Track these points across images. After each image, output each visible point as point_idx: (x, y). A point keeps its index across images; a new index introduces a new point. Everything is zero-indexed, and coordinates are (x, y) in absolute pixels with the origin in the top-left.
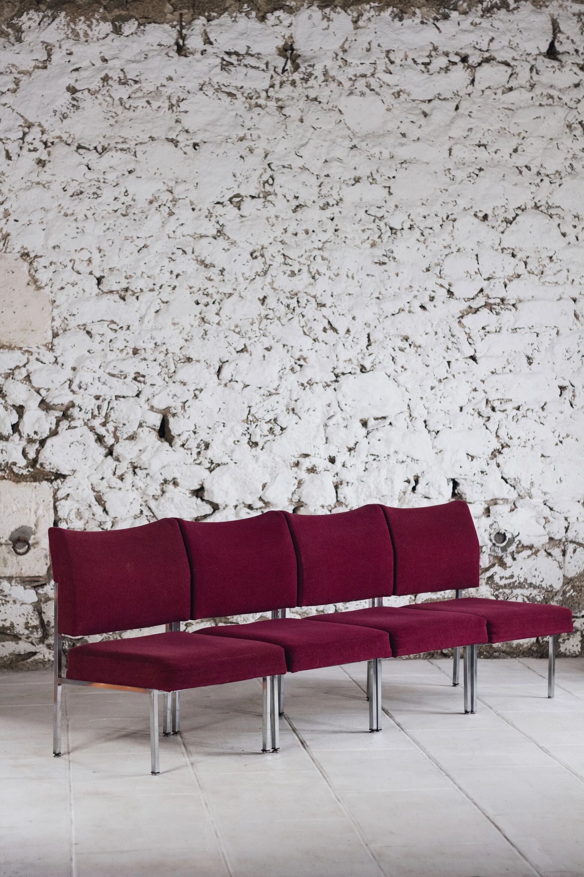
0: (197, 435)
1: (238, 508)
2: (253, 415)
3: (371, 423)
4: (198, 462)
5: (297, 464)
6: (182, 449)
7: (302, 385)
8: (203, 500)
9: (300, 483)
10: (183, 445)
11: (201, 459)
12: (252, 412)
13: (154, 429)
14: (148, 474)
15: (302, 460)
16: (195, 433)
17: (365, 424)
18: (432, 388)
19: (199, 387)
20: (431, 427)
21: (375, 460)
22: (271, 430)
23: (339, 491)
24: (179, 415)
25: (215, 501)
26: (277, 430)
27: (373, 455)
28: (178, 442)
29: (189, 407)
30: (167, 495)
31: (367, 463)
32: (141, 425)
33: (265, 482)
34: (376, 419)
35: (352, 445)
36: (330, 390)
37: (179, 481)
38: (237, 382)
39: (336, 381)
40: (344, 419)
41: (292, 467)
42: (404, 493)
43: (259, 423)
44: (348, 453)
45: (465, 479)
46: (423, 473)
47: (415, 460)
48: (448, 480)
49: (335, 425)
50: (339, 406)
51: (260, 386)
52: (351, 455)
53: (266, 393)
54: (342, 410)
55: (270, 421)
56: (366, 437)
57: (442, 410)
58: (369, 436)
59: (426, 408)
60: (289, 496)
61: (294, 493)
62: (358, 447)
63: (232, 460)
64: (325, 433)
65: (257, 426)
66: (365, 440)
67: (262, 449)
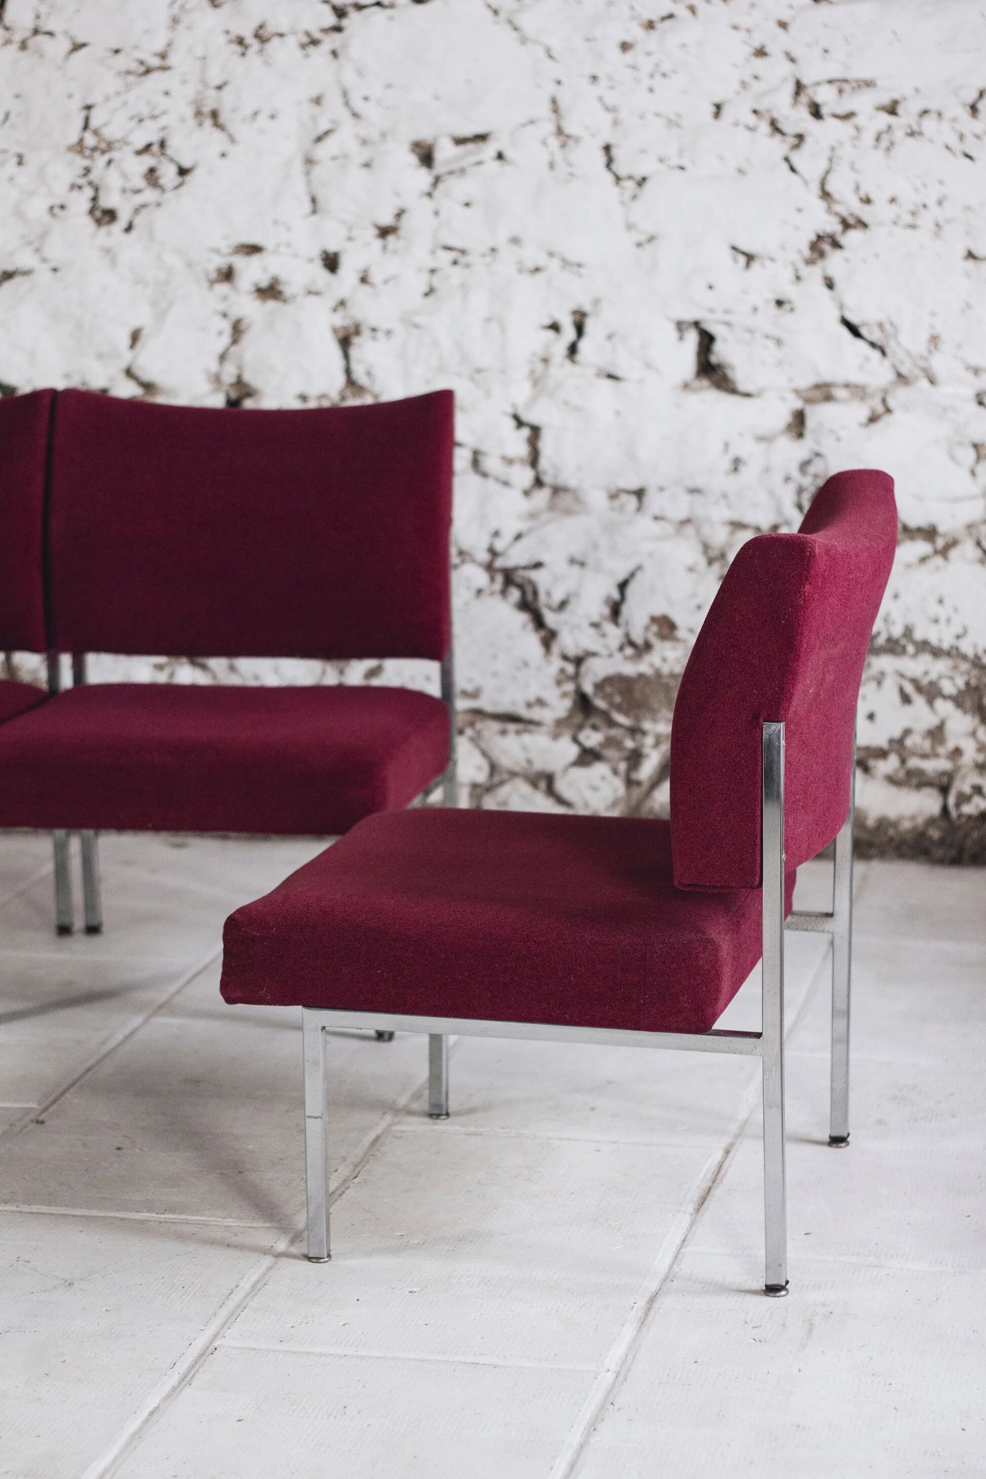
2: (96, 132)
3: (445, 152)
5: (227, 275)
7: (240, 41)
9: (237, 330)
12: (94, 123)
15: (240, 263)
17: (426, 157)
18: (625, 47)
20: (621, 168)
21: (455, 263)
22: (151, 175)
23: (354, 352)
26: (168, 174)
27: (449, 248)
31: (433, 271)
33: (135, 324)
34: (460, 141)
35: (387, 220)
36: (319, 55)
38: (50, 34)
39: (338, 29)
40: (364, 142)
41: (212, 283)
42: (545, 361)
43: (115, 155)
44: (379, 243)
45: (728, 324)
46: (596, 302)
47: (572, 266)
48: (681, 326)
49: (334, 158)
50: (347, 104)
51: (115, 47)
52: (384, 248)
53: (134, 66)
54: (355, 115)
55: (147, 148)
56: (429, 195)
57: (658, 115)
58: (437, 193)
59: (608, 109)
60: (213, 365)
61: (223, 358)
62: (406, 223)
63: (44, 260)
64: (309, 183)
65: (110, 162)
66: (426, 203)
67: (129, 228)
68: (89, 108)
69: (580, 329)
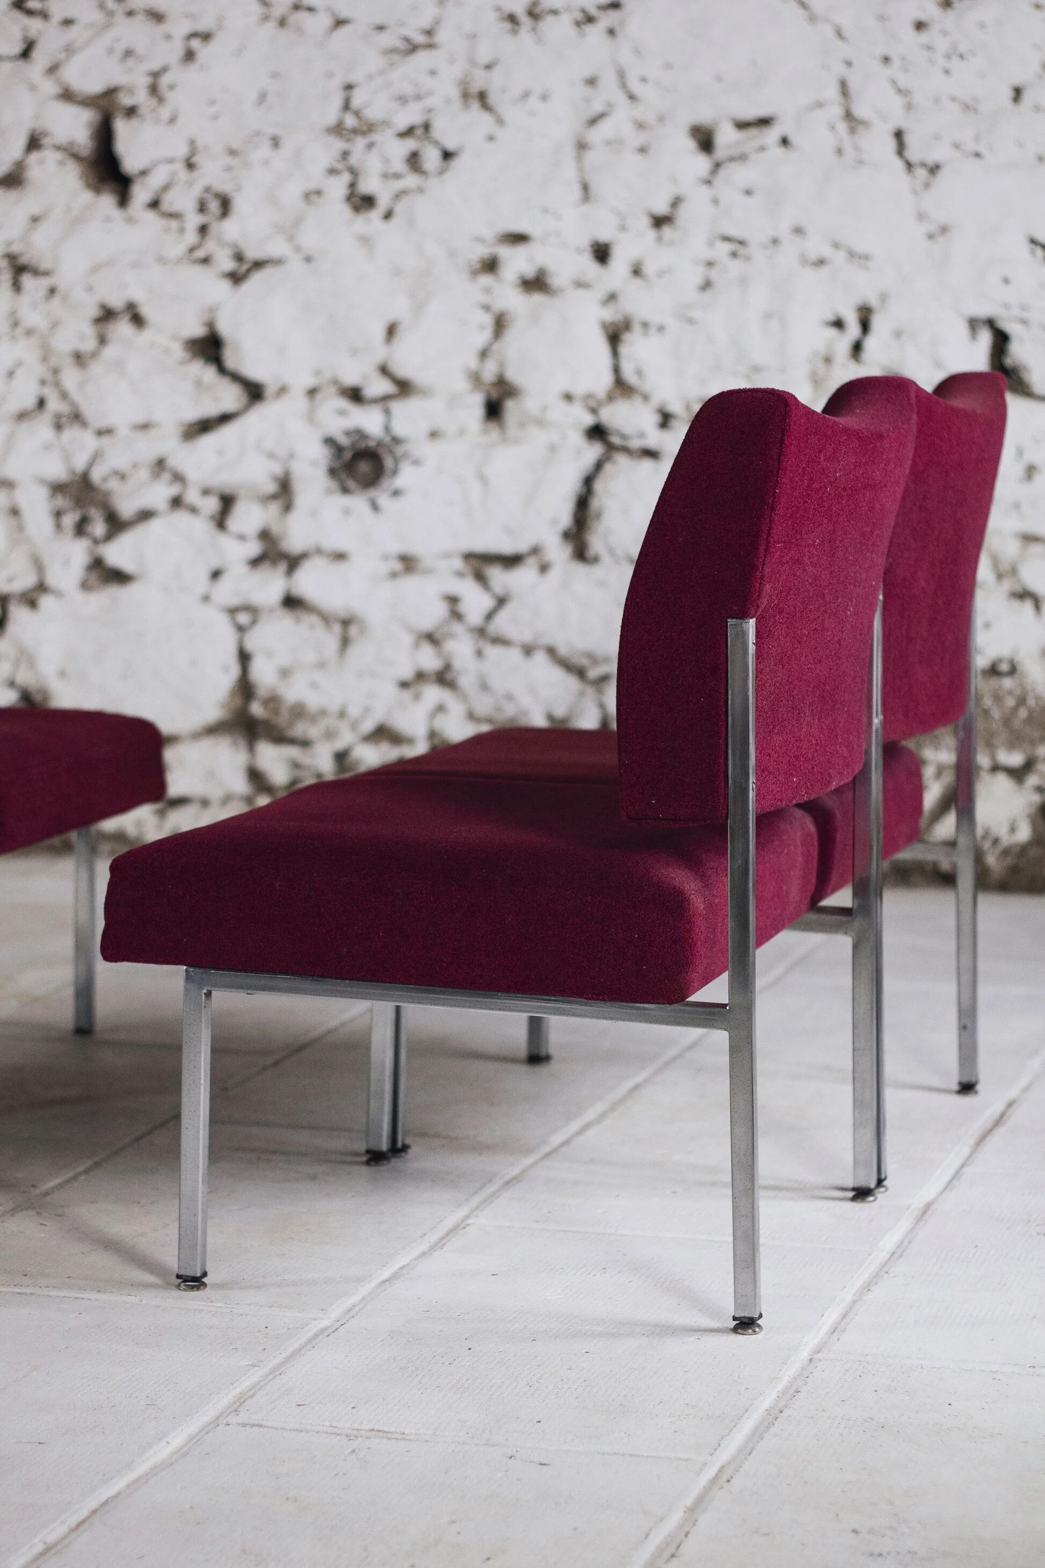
0: (196, 174)
1: (319, 397)
2: (357, 114)
3: (726, 137)
4: (200, 254)
5: (491, 266)
6: (151, 216)
7: (512, 18)
8: (222, 370)
9: (500, 324)
10: (154, 204)
11: (210, 246)
12: (356, 102)
13: (75, 156)
14: (52, 291)
15: (505, 253)
16: (190, 166)
17: (706, 142)
18: (920, 26)
19: (201, 27)
20: (913, 154)
22: (414, 160)
23: (624, 350)
24: (144, 110)
25: (254, 371)
26: (431, 158)
27: (727, 239)
28: (141, 194)
29: (172, 87)
30: (109, 352)
31: (710, 264)
32: (34, 143)
33: (391, 316)
34: (742, 125)
35: (662, 208)
36: (595, 33)
37: (145, 311)
38: (311, 9)
40: (640, 126)
41: (474, 273)
42: (828, 360)
43: (375, 137)
44: (651, 234)
45: (1024, 322)
46: (884, 298)
47: (858, 257)
48: (974, 324)
49: (608, 143)
50: (624, 85)
51: (379, 21)
52: (659, 239)
53: (399, 44)
54: (632, 97)
55: (408, 132)
56: (708, 182)
57: (954, 99)
58: (719, 180)
59: (900, 91)
60: (473, 363)
61: (484, 354)
62: (683, 214)
63: (298, 249)
64: (581, 170)
65: (370, 146)
66: (705, 191)
67: (388, 215)
68: (349, 87)
69: (865, 326)
